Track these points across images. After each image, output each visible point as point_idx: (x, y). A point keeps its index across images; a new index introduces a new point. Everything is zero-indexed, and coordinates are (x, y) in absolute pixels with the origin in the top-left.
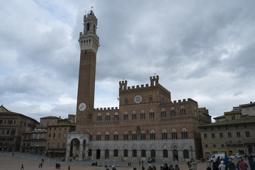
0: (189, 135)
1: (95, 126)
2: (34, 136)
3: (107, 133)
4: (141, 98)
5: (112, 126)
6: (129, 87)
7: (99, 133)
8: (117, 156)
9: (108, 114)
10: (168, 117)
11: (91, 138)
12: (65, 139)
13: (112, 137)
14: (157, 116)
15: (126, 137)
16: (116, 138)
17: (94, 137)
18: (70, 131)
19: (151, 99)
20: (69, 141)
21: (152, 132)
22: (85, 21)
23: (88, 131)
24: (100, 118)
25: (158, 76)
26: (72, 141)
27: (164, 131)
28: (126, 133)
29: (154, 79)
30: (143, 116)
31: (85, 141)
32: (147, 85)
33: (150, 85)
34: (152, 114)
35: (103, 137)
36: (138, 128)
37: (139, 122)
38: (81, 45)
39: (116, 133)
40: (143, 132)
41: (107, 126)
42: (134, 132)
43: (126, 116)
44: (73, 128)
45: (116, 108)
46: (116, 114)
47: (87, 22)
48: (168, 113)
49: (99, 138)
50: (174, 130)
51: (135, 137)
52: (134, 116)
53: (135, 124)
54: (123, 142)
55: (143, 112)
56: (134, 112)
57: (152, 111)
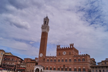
0: (86, 70)
1: (46, 64)
2: (21, 66)
3: (51, 67)
4: (66, 53)
5: (53, 64)
6: (61, 48)
7: (47, 67)
9: (52, 59)
10: (77, 62)
11: (44, 69)
12: (34, 68)
13: (53, 69)
14: (72, 61)
15: (59, 69)
16: (55, 69)
17: (45, 68)
18: (36, 65)
19: (70, 53)
20: (35, 69)
21: (70, 67)
22: (44, 20)
23: (43, 65)
24: (48, 60)
25: (73, 44)
26: (36, 69)
27: (75, 68)
28: (59, 67)
29: (72, 45)
30: (66, 60)
31: (41, 70)
32: (68, 47)
33: (69, 47)
34: (70, 60)
35: (49, 69)
36: (64, 66)
37: (64, 63)
38: (42, 30)
39: (55, 67)
40: (66, 67)
41: (51, 64)
42: (62, 67)
43: (59, 60)
44: (37, 64)
45: (55, 56)
46: (55, 59)
47: (45, 21)
48: (77, 60)
49: (47, 69)
50: (80, 68)
51: (62, 70)
52: (63, 60)
53: (63, 64)
54: (57, 71)
55: (66, 59)
56: (63, 59)
57: (70, 58)
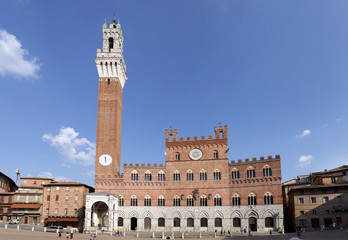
0: (275, 200)
1: (128, 186)
3: (148, 197)
4: (201, 153)
5: (155, 187)
6: (182, 139)
7: (134, 197)
8: (164, 225)
9: (148, 172)
10: (242, 178)
11: (121, 203)
13: (154, 201)
14: (225, 177)
15: (177, 203)
16: (161, 203)
17: (126, 202)
19: (216, 154)
20: (89, 205)
21: (217, 196)
23: (117, 193)
24: (135, 177)
27: (236, 195)
28: (177, 196)
29: (221, 130)
30: (204, 176)
31: (114, 206)
32: (210, 137)
34: (218, 175)
35: (141, 202)
36: (196, 191)
37: (197, 183)
39: (161, 197)
40: (203, 196)
41: (147, 187)
42: (190, 196)
43: (177, 177)
46: (161, 172)
48: (243, 173)
49: (134, 203)
50: (252, 194)
51: (191, 203)
52: (190, 177)
53: (191, 187)
54: (171, 208)
55: (203, 171)
56: (190, 171)
57: (217, 170)
